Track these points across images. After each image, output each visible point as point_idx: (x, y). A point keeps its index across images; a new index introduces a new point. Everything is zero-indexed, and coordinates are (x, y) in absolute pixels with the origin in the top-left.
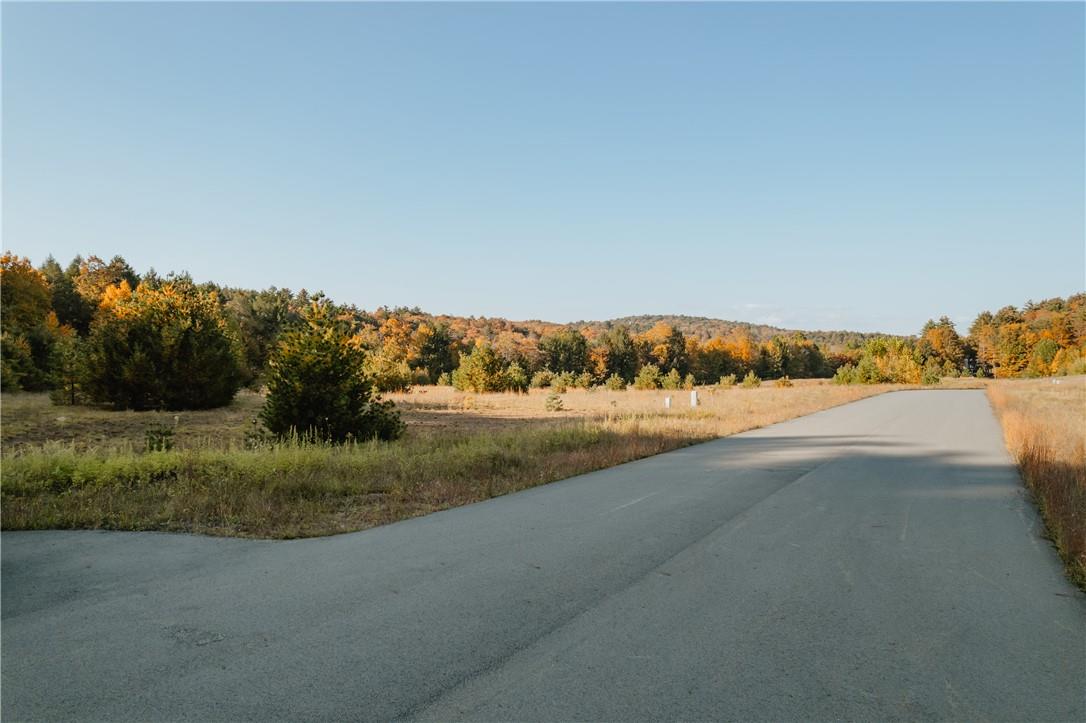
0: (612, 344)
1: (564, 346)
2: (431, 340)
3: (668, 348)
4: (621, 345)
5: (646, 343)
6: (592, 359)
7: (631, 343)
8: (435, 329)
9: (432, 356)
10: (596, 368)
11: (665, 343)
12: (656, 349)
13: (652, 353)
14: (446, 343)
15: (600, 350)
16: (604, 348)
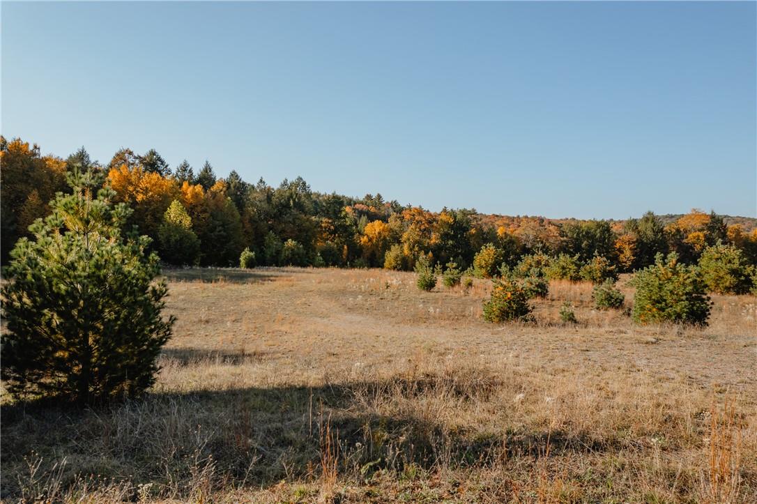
0: (639, 232)
1: (587, 233)
2: (451, 227)
3: (705, 236)
4: (650, 233)
5: (678, 230)
6: (618, 246)
7: (662, 230)
8: (455, 217)
9: (451, 242)
10: (622, 256)
11: (702, 230)
12: (690, 236)
13: (685, 241)
14: (466, 229)
15: (625, 238)
16: (632, 236)
